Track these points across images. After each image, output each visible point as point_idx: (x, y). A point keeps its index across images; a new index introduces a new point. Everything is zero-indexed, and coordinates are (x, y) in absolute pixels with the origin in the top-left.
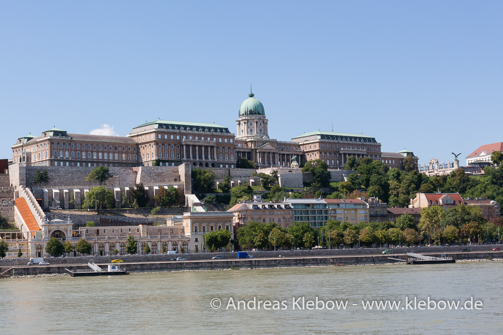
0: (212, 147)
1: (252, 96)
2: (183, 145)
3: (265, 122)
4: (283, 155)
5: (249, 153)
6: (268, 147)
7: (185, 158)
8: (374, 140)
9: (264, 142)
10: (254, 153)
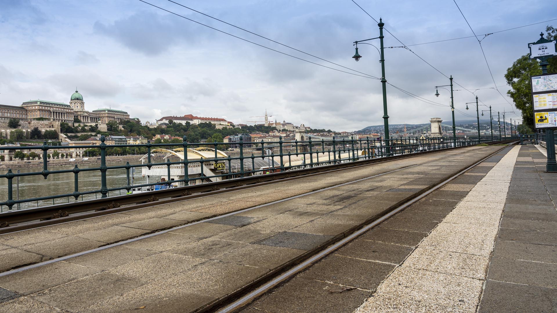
0: (64, 113)
1: (77, 92)
2: (51, 112)
3: (83, 103)
4: (91, 118)
5: (77, 116)
6: (86, 114)
7: (52, 118)
8: (126, 113)
9: (84, 112)
10: (79, 116)
